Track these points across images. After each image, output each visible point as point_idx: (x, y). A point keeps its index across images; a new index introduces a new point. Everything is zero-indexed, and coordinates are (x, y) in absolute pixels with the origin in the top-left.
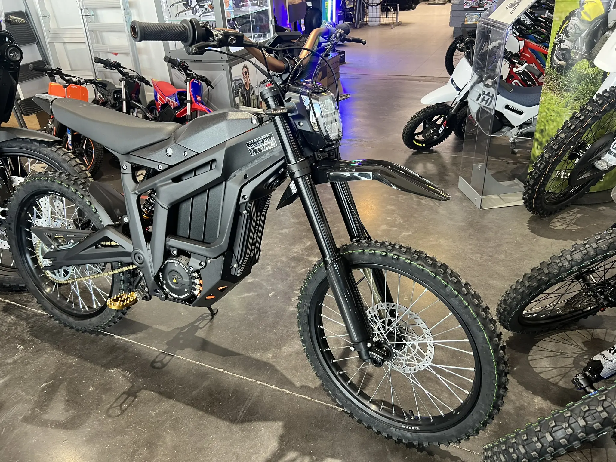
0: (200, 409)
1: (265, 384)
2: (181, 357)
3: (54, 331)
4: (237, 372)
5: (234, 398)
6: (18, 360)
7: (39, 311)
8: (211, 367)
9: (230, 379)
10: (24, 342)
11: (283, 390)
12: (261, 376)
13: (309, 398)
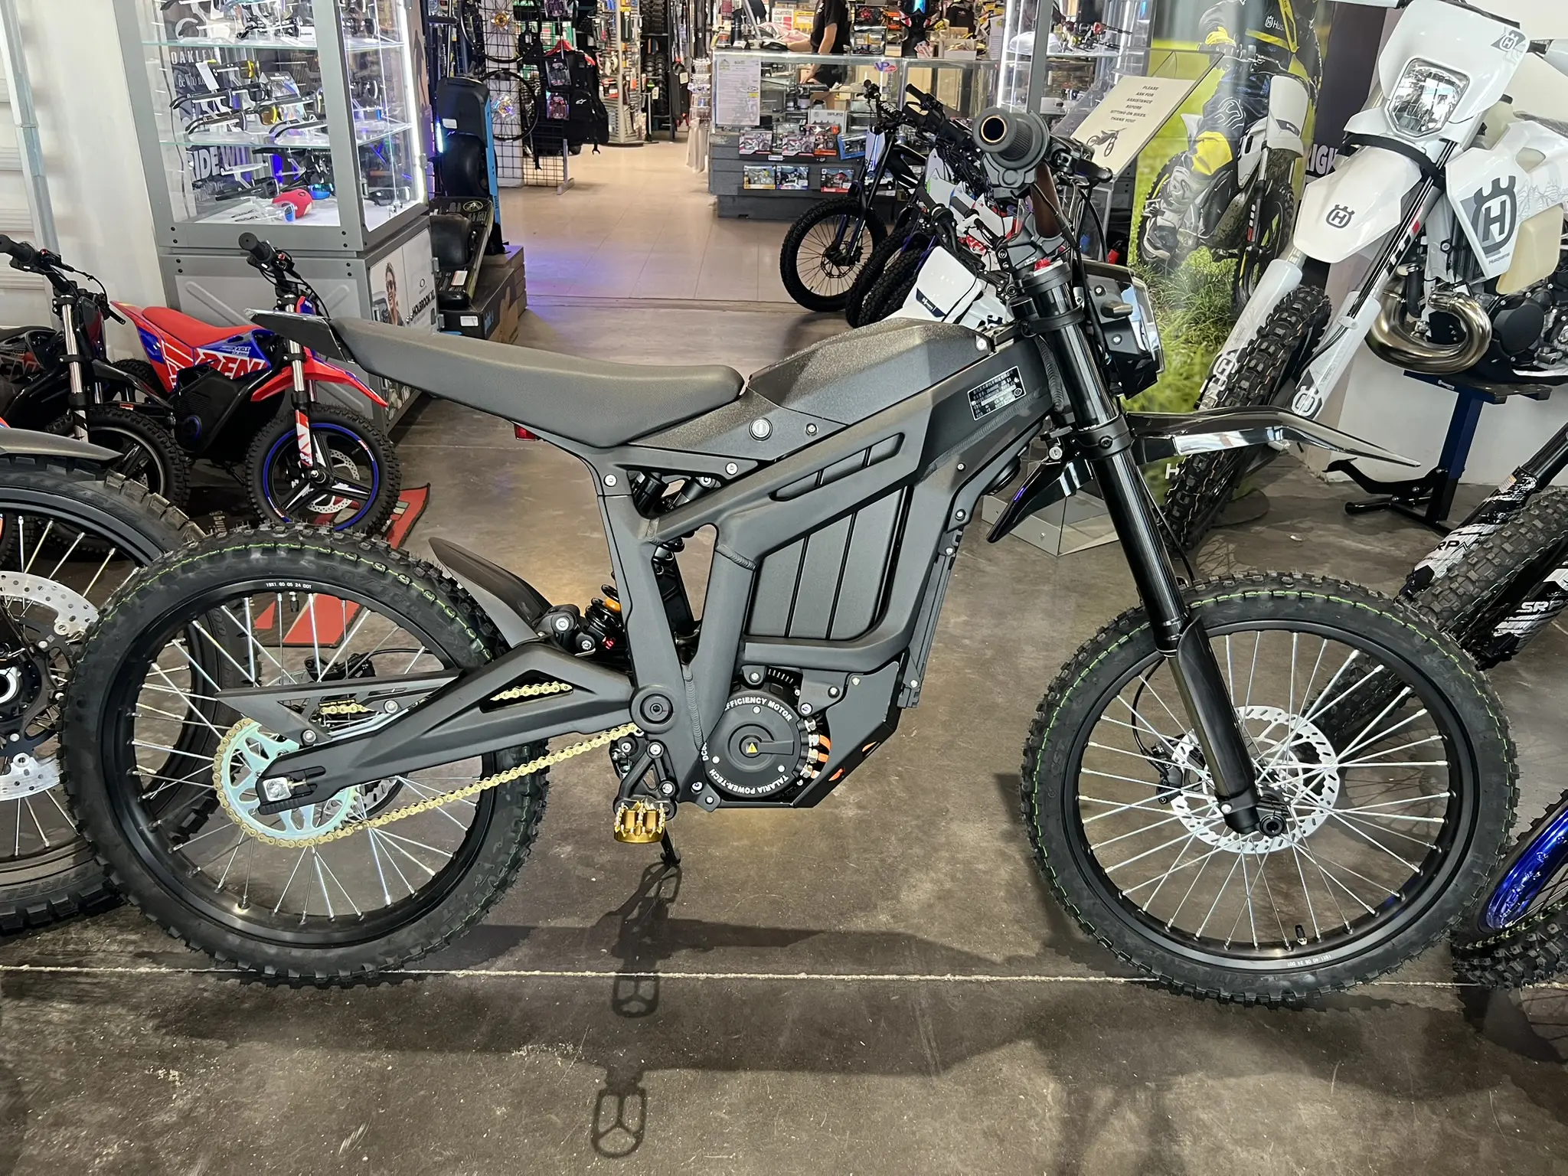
0: (828, 1069)
1: (928, 977)
2: (677, 975)
3: (247, 1005)
4: (842, 970)
5: (883, 1024)
6: (191, 1110)
7: (143, 970)
8: (771, 976)
9: (839, 988)
10: (167, 1059)
11: (973, 978)
12: (905, 962)
13: (1043, 978)
